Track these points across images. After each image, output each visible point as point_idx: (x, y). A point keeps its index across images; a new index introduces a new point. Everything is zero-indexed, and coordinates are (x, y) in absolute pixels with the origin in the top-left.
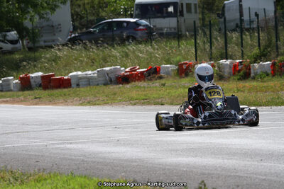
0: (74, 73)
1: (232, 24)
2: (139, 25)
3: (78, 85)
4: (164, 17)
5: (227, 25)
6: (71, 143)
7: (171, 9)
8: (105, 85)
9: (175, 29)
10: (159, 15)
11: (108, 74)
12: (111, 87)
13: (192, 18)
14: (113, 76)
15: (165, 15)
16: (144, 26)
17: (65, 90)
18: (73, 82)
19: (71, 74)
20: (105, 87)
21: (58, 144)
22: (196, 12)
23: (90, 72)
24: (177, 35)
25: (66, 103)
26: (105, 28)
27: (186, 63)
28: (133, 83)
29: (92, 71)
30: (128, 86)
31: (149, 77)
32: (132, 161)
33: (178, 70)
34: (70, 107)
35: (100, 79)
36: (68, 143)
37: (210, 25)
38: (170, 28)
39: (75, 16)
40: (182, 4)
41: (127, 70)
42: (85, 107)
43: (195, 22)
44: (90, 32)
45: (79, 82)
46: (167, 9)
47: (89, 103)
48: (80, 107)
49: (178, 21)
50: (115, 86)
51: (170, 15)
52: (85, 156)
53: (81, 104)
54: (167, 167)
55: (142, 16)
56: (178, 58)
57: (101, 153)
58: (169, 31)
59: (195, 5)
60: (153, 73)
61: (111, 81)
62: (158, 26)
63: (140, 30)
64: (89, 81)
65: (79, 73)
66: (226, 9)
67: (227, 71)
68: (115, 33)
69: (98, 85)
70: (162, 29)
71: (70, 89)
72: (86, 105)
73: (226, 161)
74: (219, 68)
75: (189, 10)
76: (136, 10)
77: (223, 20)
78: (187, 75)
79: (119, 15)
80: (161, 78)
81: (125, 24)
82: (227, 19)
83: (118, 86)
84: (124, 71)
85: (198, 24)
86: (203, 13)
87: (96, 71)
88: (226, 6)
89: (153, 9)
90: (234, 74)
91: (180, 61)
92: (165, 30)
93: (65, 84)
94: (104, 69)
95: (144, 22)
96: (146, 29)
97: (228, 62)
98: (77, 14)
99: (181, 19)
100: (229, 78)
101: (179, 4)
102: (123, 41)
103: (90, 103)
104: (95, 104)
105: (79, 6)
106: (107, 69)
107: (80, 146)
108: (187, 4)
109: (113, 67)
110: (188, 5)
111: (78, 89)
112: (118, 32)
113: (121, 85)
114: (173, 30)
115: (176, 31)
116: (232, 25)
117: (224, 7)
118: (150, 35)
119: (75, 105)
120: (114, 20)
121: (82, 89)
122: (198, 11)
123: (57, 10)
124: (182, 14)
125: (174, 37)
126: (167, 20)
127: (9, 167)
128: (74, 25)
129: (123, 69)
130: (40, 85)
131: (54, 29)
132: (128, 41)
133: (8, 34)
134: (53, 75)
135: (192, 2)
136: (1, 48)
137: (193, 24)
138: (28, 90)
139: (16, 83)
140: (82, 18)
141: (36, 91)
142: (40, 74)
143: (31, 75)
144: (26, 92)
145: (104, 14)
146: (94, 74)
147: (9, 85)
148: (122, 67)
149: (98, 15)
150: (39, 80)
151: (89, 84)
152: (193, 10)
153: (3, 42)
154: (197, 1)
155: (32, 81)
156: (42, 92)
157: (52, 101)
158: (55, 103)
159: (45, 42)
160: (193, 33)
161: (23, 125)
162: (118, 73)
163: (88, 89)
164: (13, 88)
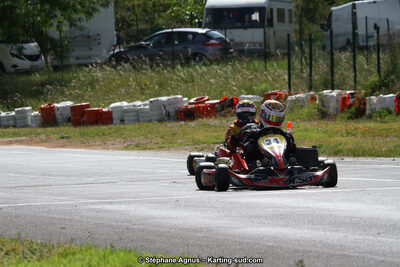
0: (118, 104)
1: (341, 39)
2: (211, 38)
3: (122, 121)
4: (246, 28)
5: (334, 41)
6: (111, 203)
7: (256, 17)
8: (161, 121)
9: (260, 45)
10: (239, 24)
11: (164, 107)
12: (169, 125)
13: (285, 29)
14: (171, 110)
15: (247, 24)
16: (217, 39)
17: (104, 128)
18: (115, 115)
19: (113, 105)
20: (159, 124)
21: (93, 203)
22: (291, 22)
23: (138, 103)
24: (264, 54)
25: (104, 146)
26: (163, 41)
27: (276, 94)
28: (200, 120)
29: (143, 101)
30: (192, 124)
31: (223, 112)
32: (196, 230)
34: (110, 152)
35: (154, 113)
36: (106, 203)
37: (311, 41)
38: (254, 44)
39: (121, 24)
40: (271, 10)
41: (192, 101)
42: (131, 152)
43: (289, 35)
44: (142, 47)
45: (124, 117)
46: (250, 17)
47: (137, 146)
48: (124, 152)
49: (265, 34)
50: (174, 124)
51: (254, 25)
52: (130, 221)
53: (126, 148)
54: (245, 241)
55: (214, 25)
56: (263, 86)
57: (153, 218)
58: (252, 47)
59: (290, 10)
60: (229, 106)
61: (169, 115)
62: (237, 40)
63: (212, 44)
64: (138, 116)
65: (125, 104)
66: (333, 18)
67: (332, 106)
68: (176, 48)
69: (150, 121)
70: (242, 44)
71: (110, 126)
72: (132, 149)
73: (328, 233)
74: (322, 101)
75: (281, 19)
76: (207, 16)
77: (328, 33)
79: (183, 23)
81: (190, 37)
82: (334, 33)
83: (178, 124)
84: (187, 101)
85: (294, 38)
86: (301, 23)
87: (147, 102)
88: (334, 14)
89: (231, 16)
90: (342, 110)
91: (266, 90)
92: (247, 47)
93: (104, 119)
94: (160, 98)
95: (217, 33)
96: (220, 44)
97: (335, 93)
98: (123, 20)
99: (270, 31)
100: (336, 115)
101: (268, 10)
102: (187, 61)
103: (139, 147)
104: (146, 149)
105: (128, 9)
106: (164, 98)
107: (123, 207)
108: (278, 10)
109: (172, 97)
110: (281, 12)
111: (122, 126)
112: (179, 48)
113: (183, 122)
114: (258, 47)
115: (263, 47)
116: (341, 41)
117: (330, 15)
118: (226, 53)
119: (118, 149)
120: (175, 30)
121: (128, 127)
122: (294, 19)
123: (96, 15)
124: (271, 24)
125: (259, 56)
126: (250, 31)
127: (23, 235)
128: (118, 36)
129: (186, 99)
130: (69, 120)
131: (90, 40)
132: (195, 60)
133: (26, 46)
134: (88, 106)
135: (286, 7)
136: (15, 66)
137: (286, 38)
138: (52, 126)
139: (35, 116)
140: (130, 26)
141: (62, 128)
142: (69, 103)
143: (56, 105)
144: (49, 129)
145: (160, 21)
146: (145, 105)
147: (25, 118)
148: (184, 96)
149: (152, 23)
150: (68, 113)
151: (138, 120)
152: (287, 18)
153: (18, 57)
154: (292, 6)
155: (57, 113)
156: (72, 129)
157: (85, 143)
158: (89, 146)
159: (77, 58)
160: (286, 51)
161: (44, 175)
162: (179, 105)
163: (137, 126)
164: (30, 123)
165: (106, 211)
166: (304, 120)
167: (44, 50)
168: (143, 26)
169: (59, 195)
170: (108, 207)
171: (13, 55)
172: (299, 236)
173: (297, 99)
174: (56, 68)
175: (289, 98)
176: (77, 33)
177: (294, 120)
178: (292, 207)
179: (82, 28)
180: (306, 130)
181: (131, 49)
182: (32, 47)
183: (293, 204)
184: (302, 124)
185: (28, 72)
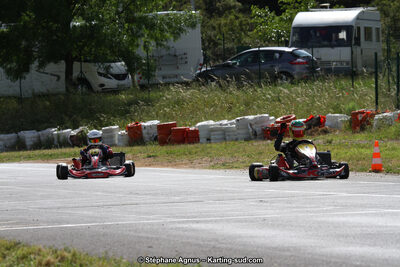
0: (204, 123)
2: (297, 56)
3: (209, 140)
4: (332, 46)
6: (198, 222)
7: (343, 35)
8: (247, 139)
9: (347, 63)
10: (326, 43)
11: (251, 125)
12: (256, 144)
13: (372, 48)
14: (258, 129)
15: (334, 43)
16: (304, 58)
17: (190, 146)
18: (202, 134)
19: (199, 124)
20: (246, 143)
21: (183, 222)
22: (378, 40)
23: (225, 122)
24: (351, 73)
25: (191, 164)
26: (249, 59)
27: (363, 113)
29: (229, 120)
31: (310, 131)
32: (283, 249)
33: (350, 121)
34: (197, 171)
35: (240, 131)
36: (193, 222)
37: (398, 60)
38: (341, 62)
39: (208, 43)
40: (359, 28)
41: (279, 120)
42: (218, 171)
43: (376, 54)
44: (228, 65)
45: (211, 136)
46: (337, 36)
48: (211, 171)
49: (352, 53)
50: (261, 143)
51: (341, 43)
52: (217, 240)
53: (213, 167)
54: (333, 260)
55: (301, 44)
56: (351, 105)
57: (240, 237)
58: (339, 66)
59: (378, 29)
60: (315, 126)
61: (255, 134)
62: (324, 59)
63: (299, 63)
64: (224, 135)
65: (211, 122)
68: (262, 67)
69: (237, 140)
70: (329, 63)
71: (196, 145)
72: (219, 168)
75: (368, 37)
76: (294, 35)
78: (363, 129)
79: (270, 42)
80: (325, 132)
81: (277, 55)
83: (265, 142)
84: (274, 121)
85: (381, 57)
86: (388, 42)
87: (234, 121)
89: (318, 34)
91: (354, 109)
92: (334, 65)
93: (190, 137)
94: (246, 117)
95: (304, 52)
96: (306, 63)
98: (210, 40)
99: (357, 50)
101: (355, 28)
102: (274, 79)
103: (225, 166)
104: (232, 168)
105: (214, 28)
106: (251, 117)
107: (210, 226)
108: (365, 28)
109: (258, 115)
110: (368, 31)
111: (208, 145)
112: (268, 66)
113: (269, 141)
114: (345, 65)
115: (350, 66)
118: (313, 71)
119: (205, 168)
120: (261, 49)
121: (214, 145)
122: (381, 39)
123: (183, 35)
124: (358, 43)
125: (346, 75)
126: (337, 50)
127: (111, 254)
128: (205, 55)
129: (272, 118)
130: (156, 139)
131: (177, 59)
132: (281, 79)
133: (113, 65)
134: (174, 125)
135: (374, 25)
136: (102, 85)
137: (374, 57)
138: (139, 145)
139: (122, 135)
140: (216, 44)
141: (149, 147)
142: (156, 122)
143: (143, 124)
144: (136, 148)
145: (247, 40)
146: (231, 124)
147: (112, 137)
148: (271, 115)
149: (239, 41)
150: (155, 132)
151: (225, 139)
152: (374, 37)
153: (105, 76)
154: (380, 25)
155: (144, 132)
156: (158, 148)
157: (172, 162)
158: (176, 165)
159: (164, 78)
160: (374, 70)
161: (131, 193)
162: (266, 124)
163: (223, 145)
164: (117, 142)
165: (194, 230)
166: (392, 139)
167: (131, 69)
168: (229, 45)
169: (146, 214)
170: (195, 226)
171: (100, 74)
172: (387, 256)
173: (385, 118)
174: (143, 87)
175: (377, 117)
176: (164, 52)
177: (381, 139)
178: (380, 227)
179: (169, 48)
180: (394, 149)
181: (218, 67)
182: (119, 66)
183: (380, 224)
184: (389, 143)
185: (115, 91)
